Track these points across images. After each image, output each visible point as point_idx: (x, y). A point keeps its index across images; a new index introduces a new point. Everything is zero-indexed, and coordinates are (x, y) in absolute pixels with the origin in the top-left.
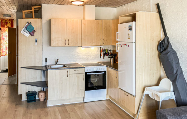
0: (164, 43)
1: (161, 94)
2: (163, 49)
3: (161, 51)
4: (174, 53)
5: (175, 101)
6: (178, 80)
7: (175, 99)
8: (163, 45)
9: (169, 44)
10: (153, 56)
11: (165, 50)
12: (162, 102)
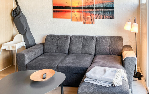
0: (16, 10)
1: (17, 44)
2: (16, 15)
3: (15, 16)
4: (24, 17)
5: (25, 47)
6: (27, 33)
7: (25, 46)
8: (16, 12)
9: (21, 11)
10: (7, 20)
11: (17, 15)
12: (17, 50)
